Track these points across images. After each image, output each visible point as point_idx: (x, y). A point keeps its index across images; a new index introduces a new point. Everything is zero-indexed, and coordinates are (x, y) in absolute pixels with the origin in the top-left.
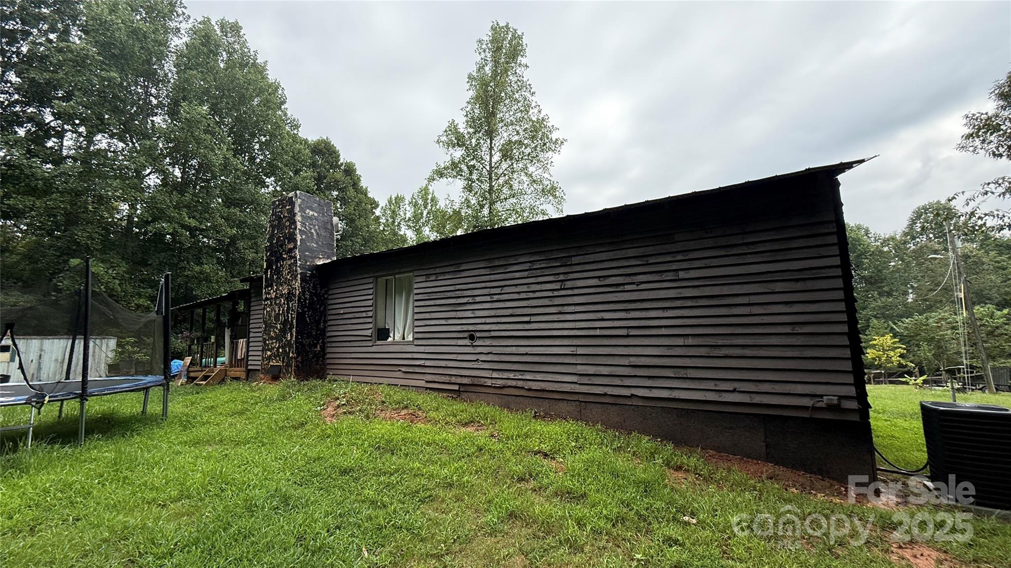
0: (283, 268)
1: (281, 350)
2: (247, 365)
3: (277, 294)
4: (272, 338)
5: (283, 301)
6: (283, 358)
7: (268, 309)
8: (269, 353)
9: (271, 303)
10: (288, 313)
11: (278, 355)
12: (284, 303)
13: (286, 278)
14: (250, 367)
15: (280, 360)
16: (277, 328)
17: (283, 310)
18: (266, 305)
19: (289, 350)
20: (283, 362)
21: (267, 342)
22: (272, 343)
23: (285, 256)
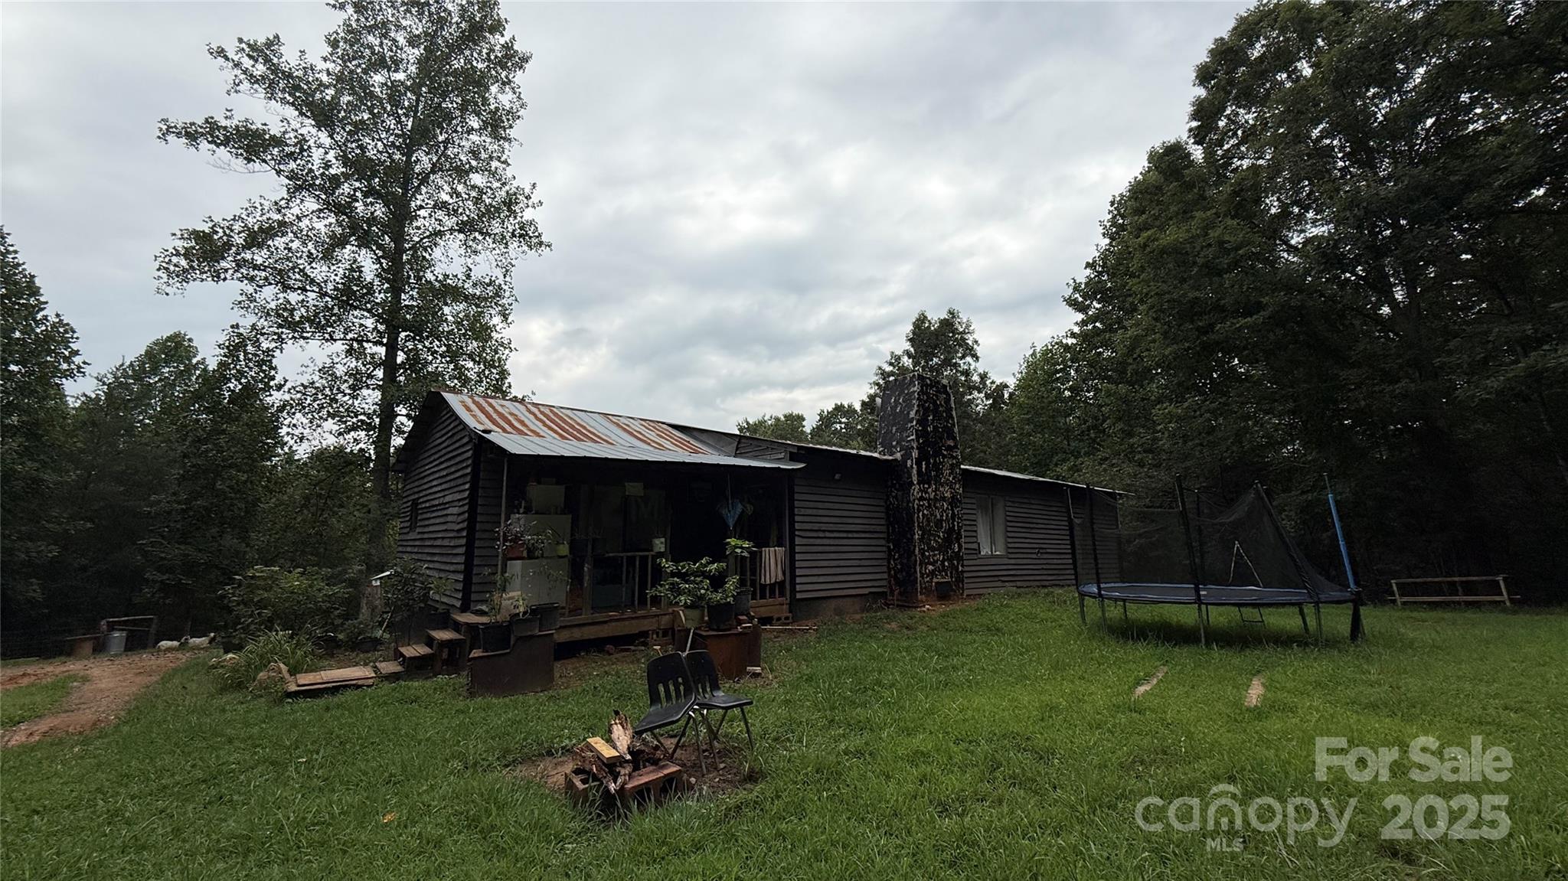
0: (943, 466)
1: (946, 564)
2: (793, 591)
3: (936, 494)
4: (933, 549)
5: (946, 506)
6: (951, 573)
7: (925, 512)
8: (931, 567)
9: (929, 504)
10: (954, 520)
11: (944, 570)
12: (947, 508)
13: (948, 480)
14: (798, 596)
15: (947, 575)
16: (939, 537)
17: (947, 515)
18: (922, 506)
19: (958, 564)
20: (952, 577)
21: (927, 554)
22: (935, 555)
23: (945, 453)
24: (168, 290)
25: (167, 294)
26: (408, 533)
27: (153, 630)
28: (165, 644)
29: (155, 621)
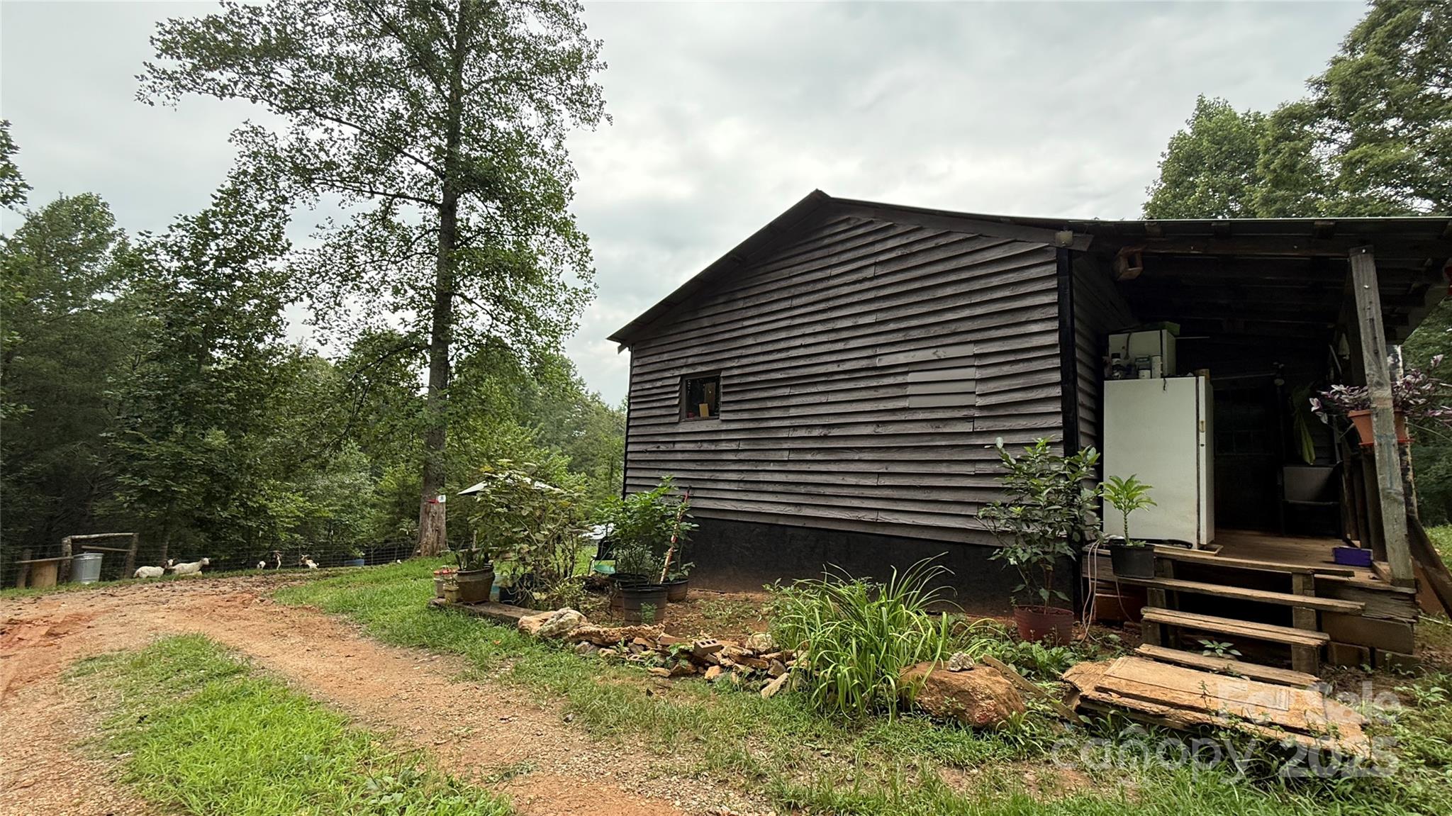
24: (153, 97)
25: (151, 103)
26: (677, 423)
27: (132, 552)
28: (145, 571)
29: (136, 540)
